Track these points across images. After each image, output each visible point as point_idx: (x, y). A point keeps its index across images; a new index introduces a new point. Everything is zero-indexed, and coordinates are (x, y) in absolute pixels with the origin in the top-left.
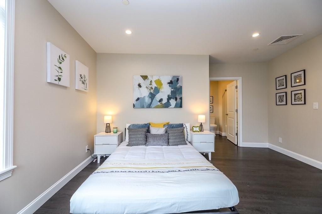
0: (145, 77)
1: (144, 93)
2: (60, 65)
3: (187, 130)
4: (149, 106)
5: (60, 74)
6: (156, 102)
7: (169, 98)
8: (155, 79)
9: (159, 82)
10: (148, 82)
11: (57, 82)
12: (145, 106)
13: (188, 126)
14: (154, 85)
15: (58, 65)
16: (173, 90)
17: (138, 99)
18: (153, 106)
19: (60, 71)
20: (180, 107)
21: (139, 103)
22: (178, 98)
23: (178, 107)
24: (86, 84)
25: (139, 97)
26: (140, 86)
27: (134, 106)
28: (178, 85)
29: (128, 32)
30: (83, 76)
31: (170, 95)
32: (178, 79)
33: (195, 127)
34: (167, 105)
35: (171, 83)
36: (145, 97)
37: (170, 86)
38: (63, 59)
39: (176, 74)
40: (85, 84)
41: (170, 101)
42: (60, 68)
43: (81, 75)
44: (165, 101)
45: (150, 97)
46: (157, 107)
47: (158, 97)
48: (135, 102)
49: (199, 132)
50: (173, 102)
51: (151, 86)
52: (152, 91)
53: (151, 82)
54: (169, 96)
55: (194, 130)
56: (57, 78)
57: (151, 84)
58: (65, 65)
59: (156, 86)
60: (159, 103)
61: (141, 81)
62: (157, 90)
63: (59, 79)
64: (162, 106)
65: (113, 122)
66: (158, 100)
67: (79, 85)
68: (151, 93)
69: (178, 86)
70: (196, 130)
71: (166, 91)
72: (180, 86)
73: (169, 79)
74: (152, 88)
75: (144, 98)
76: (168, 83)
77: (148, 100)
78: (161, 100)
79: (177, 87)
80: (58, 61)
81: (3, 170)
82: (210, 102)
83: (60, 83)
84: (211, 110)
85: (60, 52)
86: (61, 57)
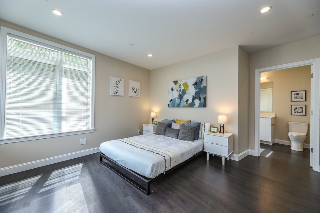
0: (176, 82)
1: (175, 95)
2: (117, 86)
3: (204, 130)
4: (178, 106)
5: (118, 90)
6: (183, 103)
7: (194, 98)
8: (183, 82)
9: (186, 85)
10: (178, 85)
11: (115, 94)
12: (176, 106)
13: (208, 126)
14: (182, 88)
15: (116, 85)
16: (197, 90)
17: (171, 100)
18: (181, 105)
19: (117, 88)
20: (203, 107)
21: (173, 104)
22: (202, 97)
23: (202, 107)
24: (138, 93)
25: (172, 98)
26: (172, 90)
27: (169, 106)
28: (202, 85)
29: (150, 55)
30: (134, 88)
31: (195, 95)
32: (202, 80)
33: (213, 128)
34: (192, 105)
35: (196, 84)
36: (175, 98)
37: (194, 87)
38: (119, 82)
39: (200, 75)
40: (137, 93)
41: (195, 101)
42: (117, 87)
43: (133, 88)
44: (190, 101)
45: (179, 99)
46: (184, 107)
47: (185, 98)
48: (168, 102)
49: (216, 133)
50: (197, 102)
51: (180, 89)
52: (181, 93)
53: (180, 85)
54: (193, 96)
55: (211, 131)
56: (115, 92)
57: (180, 87)
58: (121, 86)
59: (184, 89)
60: (186, 103)
61: (173, 85)
62: (184, 92)
63: (117, 93)
64: (188, 106)
65: (156, 117)
66: (185, 101)
67: (132, 94)
68: (180, 95)
69: (202, 86)
70: (214, 131)
71: (192, 91)
72: (204, 86)
73: (194, 80)
74: (180, 90)
75: (175, 99)
76: (194, 85)
77: (177, 101)
78: (187, 101)
79: (201, 88)
80: (116, 84)
81: (90, 128)
82: (300, 99)
83: (117, 94)
84: (302, 111)
85: (117, 79)
86: (118, 81)
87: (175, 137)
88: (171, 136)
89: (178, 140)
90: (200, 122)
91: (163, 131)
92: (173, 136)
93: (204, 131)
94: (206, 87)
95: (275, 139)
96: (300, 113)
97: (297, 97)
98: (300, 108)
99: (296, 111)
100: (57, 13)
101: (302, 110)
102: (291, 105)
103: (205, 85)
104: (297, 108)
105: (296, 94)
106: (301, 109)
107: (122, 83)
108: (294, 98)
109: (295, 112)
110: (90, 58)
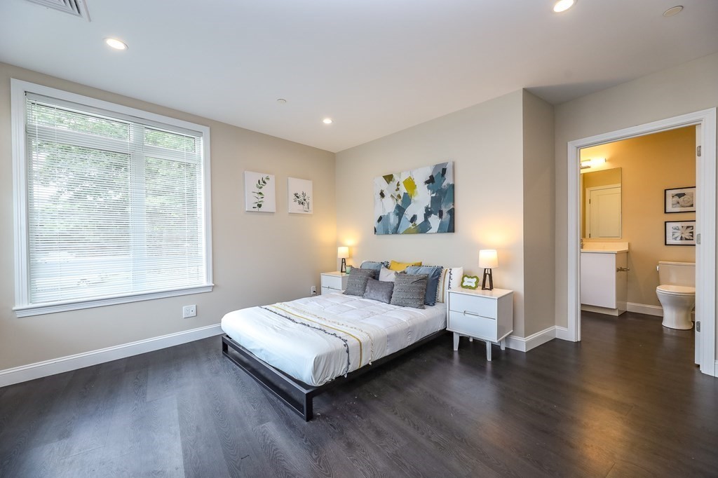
0: (389, 178)
1: (389, 206)
2: (261, 191)
3: (450, 282)
4: (396, 231)
5: (261, 200)
6: (406, 224)
7: (428, 213)
8: (404, 177)
9: (410, 184)
10: (393, 184)
11: (256, 210)
12: (390, 231)
13: (457, 274)
14: (403, 190)
15: (258, 190)
16: (434, 195)
17: (380, 219)
18: (401, 230)
19: (260, 196)
20: (448, 232)
21: (384, 227)
22: (445, 210)
23: (445, 232)
24: (308, 204)
25: (382, 214)
26: (382, 195)
27: (375, 231)
28: (445, 184)
29: (327, 121)
30: (300, 194)
31: (430, 206)
32: (444, 171)
33: (469, 277)
34: (424, 228)
35: (431, 181)
36: (389, 213)
37: (429, 188)
38: (264, 182)
39: (439, 160)
40: (306, 205)
41: (430, 219)
42: (260, 193)
43: (296, 195)
44: (420, 220)
45: (397, 214)
46: (408, 232)
47: (409, 213)
48: (375, 224)
49: (474, 288)
50: (435, 221)
51: (397, 193)
52: (400, 202)
53: (398, 185)
54: (427, 208)
55: (464, 284)
56: (256, 205)
57: (398, 189)
58: (268, 190)
59: (406, 192)
60: (411, 225)
61: (383, 185)
62: (407, 200)
63: (260, 206)
64: (415, 230)
65: (350, 257)
66: (409, 219)
67: (295, 207)
68: (398, 207)
69: (443, 185)
70: (469, 284)
71: (423, 197)
72: (448, 184)
73: (427, 172)
74: (399, 196)
75: (388, 216)
76: (427, 182)
77: (393, 220)
78: (414, 219)
79: (442, 188)
80: (257, 187)
81: (205, 284)
82: (687, 207)
83: (260, 210)
84: (692, 236)
85: (260, 176)
86: (261, 182)
87: (385, 300)
88: (376, 298)
89: (391, 307)
90: (440, 265)
91: (360, 286)
92: (381, 299)
93: (449, 285)
94: (453, 186)
95: (628, 303)
96: (686, 239)
97: (678, 203)
98: (688, 227)
99: (676, 236)
100: (115, 44)
101: (692, 233)
102: (666, 222)
103: (451, 183)
104: (678, 229)
105: (677, 195)
106: (689, 230)
107: (270, 184)
108: (673, 205)
109: (675, 239)
110: (200, 134)
